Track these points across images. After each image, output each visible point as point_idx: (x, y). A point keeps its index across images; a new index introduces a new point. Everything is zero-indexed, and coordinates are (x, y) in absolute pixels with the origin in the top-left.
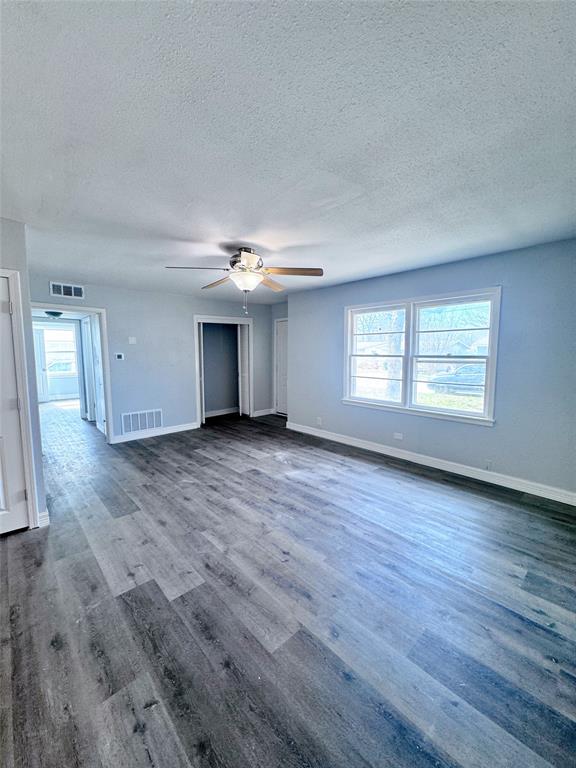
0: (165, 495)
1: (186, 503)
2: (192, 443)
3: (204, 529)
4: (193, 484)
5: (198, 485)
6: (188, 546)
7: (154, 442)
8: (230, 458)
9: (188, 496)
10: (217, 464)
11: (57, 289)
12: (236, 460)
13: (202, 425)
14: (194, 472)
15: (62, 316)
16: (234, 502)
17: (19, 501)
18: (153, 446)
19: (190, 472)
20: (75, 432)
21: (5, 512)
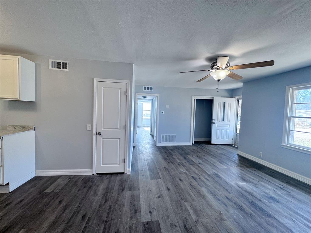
0: (172, 174)
1: (180, 182)
2: (187, 152)
3: (186, 201)
4: (185, 173)
5: (187, 174)
6: (177, 208)
7: (172, 148)
8: (204, 164)
9: (182, 178)
10: (198, 165)
11: (145, 88)
12: (207, 165)
13: (193, 144)
14: (186, 167)
15: (147, 98)
16: (204, 190)
17: (123, 162)
18: (171, 150)
19: (184, 166)
20: (147, 139)
21: (119, 165)
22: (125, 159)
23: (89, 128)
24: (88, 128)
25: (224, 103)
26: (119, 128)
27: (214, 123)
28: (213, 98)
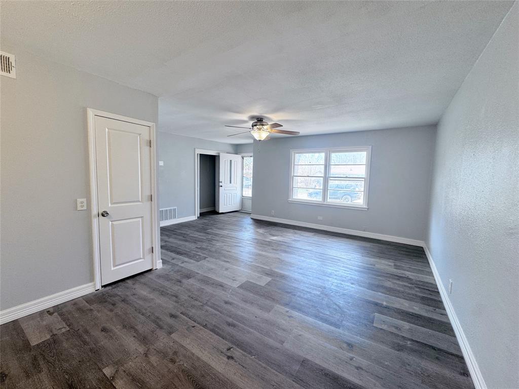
2: (201, 227)
13: (198, 217)
17: (150, 254)
21: (143, 260)
22: (152, 248)
23: (82, 206)
24: (79, 205)
25: (231, 161)
26: (140, 200)
27: (221, 186)
28: (219, 153)
